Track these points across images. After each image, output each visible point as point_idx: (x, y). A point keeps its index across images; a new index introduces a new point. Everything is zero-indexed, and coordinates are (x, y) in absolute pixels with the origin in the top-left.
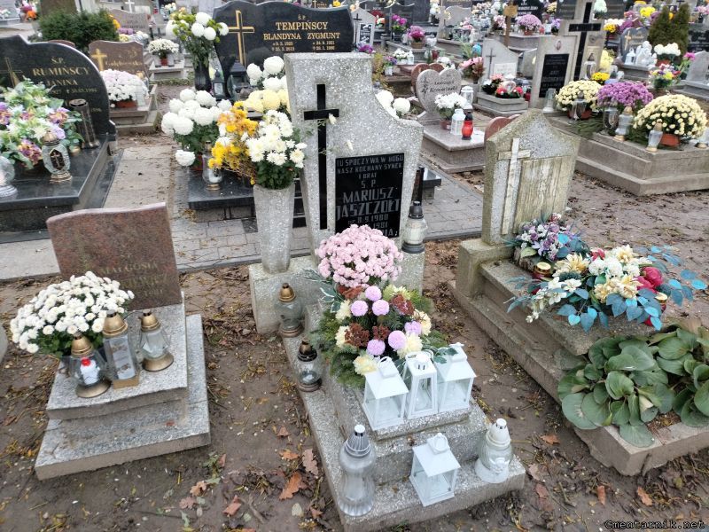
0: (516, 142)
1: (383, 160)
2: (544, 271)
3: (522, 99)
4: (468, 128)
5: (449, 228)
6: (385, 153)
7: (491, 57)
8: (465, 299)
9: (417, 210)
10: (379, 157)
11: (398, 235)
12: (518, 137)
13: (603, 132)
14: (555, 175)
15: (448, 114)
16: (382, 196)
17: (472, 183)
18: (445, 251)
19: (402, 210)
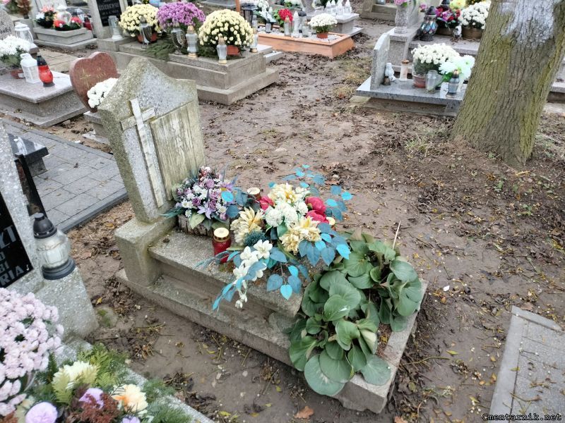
0: (136, 104)
2: (224, 238)
3: (83, 29)
4: (45, 74)
5: (85, 204)
8: (146, 289)
9: (44, 224)
11: (31, 268)
12: (134, 96)
13: (177, 52)
14: (186, 126)
15: (15, 61)
17: (78, 132)
18: (94, 236)
19: (22, 237)
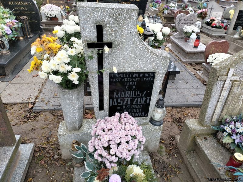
0: (232, 71)
1: (141, 75)
2: (239, 161)
3: (223, 29)
4: (197, 43)
5: (181, 100)
6: (143, 71)
7: (211, 9)
9: (161, 102)
10: (139, 73)
11: (147, 116)
12: (234, 67)
15: (188, 35)
16: (139, 95)
17: (196, 69)
18: (176, 114)
19: (151, 103)
